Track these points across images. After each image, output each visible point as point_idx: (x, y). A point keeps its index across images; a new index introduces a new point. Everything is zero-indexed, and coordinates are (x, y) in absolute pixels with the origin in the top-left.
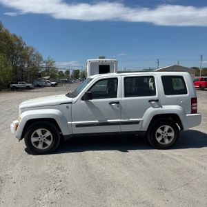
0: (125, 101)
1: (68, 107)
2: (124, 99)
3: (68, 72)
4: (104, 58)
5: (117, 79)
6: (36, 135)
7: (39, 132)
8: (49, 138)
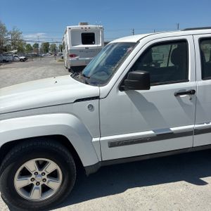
0: (205, 87)
1: (91, 107)
2: (202, 83)
3: (36, 45)
4: (86, 24)
5: (184, 41)
6: (25, 173)
7: (31, 165)
8: (54, 175)
